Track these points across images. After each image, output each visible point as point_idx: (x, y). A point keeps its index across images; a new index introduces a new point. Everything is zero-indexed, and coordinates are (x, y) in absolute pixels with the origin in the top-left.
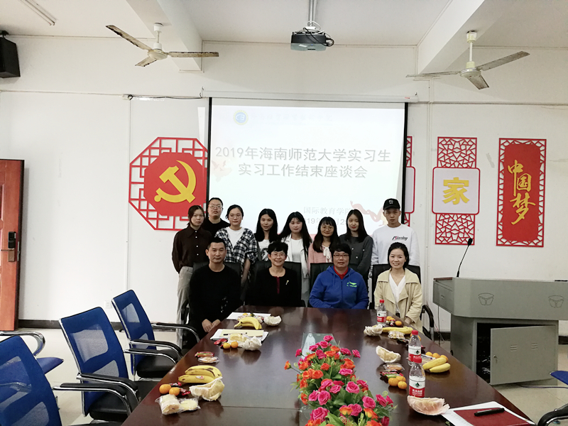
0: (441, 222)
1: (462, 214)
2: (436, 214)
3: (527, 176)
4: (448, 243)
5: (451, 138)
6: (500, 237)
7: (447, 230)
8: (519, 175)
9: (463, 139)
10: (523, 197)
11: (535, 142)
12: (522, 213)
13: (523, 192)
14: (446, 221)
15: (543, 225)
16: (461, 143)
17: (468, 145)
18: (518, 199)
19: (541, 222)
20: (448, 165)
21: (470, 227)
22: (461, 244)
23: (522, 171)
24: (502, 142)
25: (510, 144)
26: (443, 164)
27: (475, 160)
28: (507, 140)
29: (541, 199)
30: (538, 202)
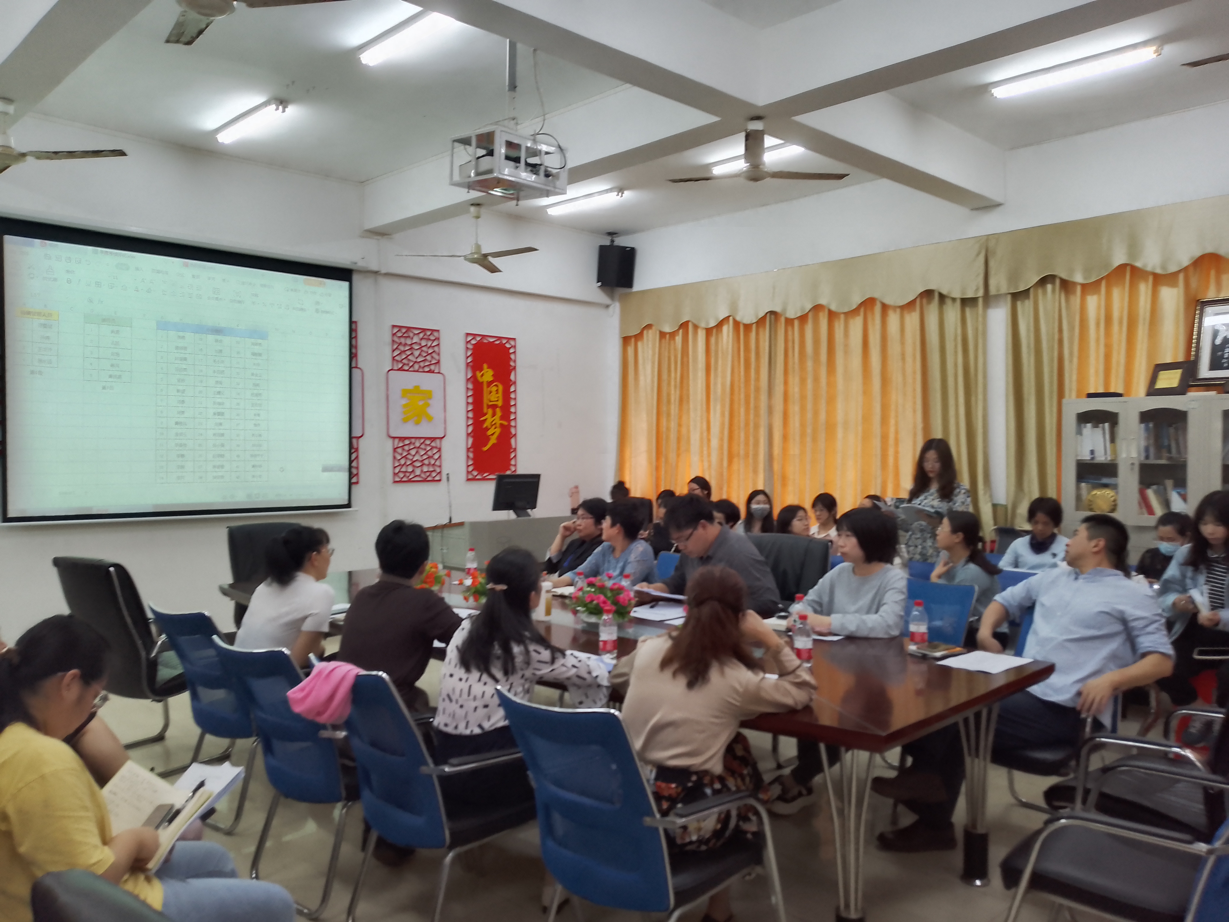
0: (399, 450)
1: (426, 438)
2: (394, 438)
3: (496, 385)
4: (410, 481)
5: (409, 329)
6: (471, 469)
7: (409, 462)
8: (490, 384)
9: (424, 330)
10: (494, 415)
11: (504, 341)
12: (494, 434)
13: (494, 407)
14: (406, 448)
15: (515, 450)
16: (421, 335)
17: (429, 339)
18: (488, 416)
19: (514, 446)
20: (406, 368)
21: (436, 456)
22: (425, 481)
23: (491, 379)
24: (469, 338)
25: (479, 342)
26: (400, 365)
27: (438, 362)
28: (475, 335)
29: (512, 417)
30: (509, 421)
